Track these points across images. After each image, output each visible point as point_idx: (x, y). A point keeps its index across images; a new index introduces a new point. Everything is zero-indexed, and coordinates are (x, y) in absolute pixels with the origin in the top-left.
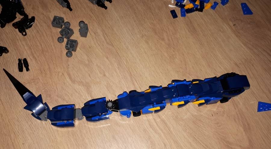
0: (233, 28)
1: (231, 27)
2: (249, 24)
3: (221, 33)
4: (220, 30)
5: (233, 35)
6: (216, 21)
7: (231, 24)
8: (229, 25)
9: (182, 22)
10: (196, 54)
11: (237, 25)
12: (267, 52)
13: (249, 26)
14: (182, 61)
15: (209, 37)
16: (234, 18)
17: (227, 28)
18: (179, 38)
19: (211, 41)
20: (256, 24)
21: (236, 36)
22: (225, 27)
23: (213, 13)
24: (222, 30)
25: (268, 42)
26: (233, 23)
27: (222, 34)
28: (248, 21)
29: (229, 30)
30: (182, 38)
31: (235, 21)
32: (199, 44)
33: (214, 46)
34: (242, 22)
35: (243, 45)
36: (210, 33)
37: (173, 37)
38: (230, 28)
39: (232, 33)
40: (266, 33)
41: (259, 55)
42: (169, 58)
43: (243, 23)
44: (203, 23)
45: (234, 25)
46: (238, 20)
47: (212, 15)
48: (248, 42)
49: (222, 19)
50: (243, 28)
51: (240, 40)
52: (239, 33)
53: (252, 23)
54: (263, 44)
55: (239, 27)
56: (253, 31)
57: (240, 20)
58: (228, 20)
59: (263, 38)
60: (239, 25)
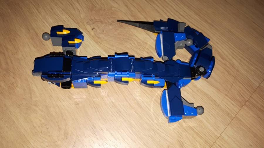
0: (92, 33)
1: (88, 32)
2: (111, 24)
8: (86, 29)
9: (25, 37)
11: (96, 28)
13: (111, 27)
14: (26, 89)
16: (92, 20)
18: (21, 58)
21: (96, 42)
23: (66, 18)
25: (134, 44)
26: (90, 26)
28: (110, 21)
30: (24, 58)
31: (94, 23)
34: (102, 23)
37: (12, 59)
39: (91, 40)
40: (131, 33)
42: (7, 88)
43: (103, 25)
45: (92, 29)
46: (97, 22)
47: (64, 21)
48: (111, 48)
50: (104, 31)
51: (101, 47)
52: (98, 38)
53: (114, 23)
54: (128, 46)
55: (98, 31)
56: (116, 33)
57: (100, 21)
58: (85, 23)
59: (128, 39)
60: (99, 28)
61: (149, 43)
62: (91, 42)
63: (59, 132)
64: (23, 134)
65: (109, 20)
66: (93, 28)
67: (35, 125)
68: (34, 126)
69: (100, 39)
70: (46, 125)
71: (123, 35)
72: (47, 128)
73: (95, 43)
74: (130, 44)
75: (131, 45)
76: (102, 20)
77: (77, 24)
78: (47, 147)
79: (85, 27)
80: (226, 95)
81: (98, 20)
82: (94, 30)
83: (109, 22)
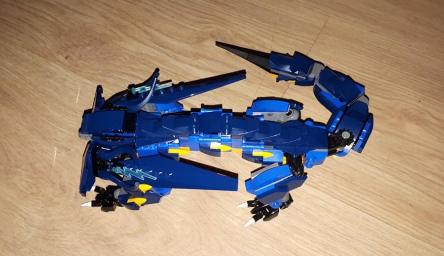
0: (67, 62)
1: (62, 63)
2: (89, 45)
3: (48, 79)
4: (47, 76)
5: (70, 74)
6: (37, 65)
7: (61, 58)
8: (58, 61)
10: (19, 130)
11: (71, 55)
12: (127, 74)
13: (89, 48)
15: (32, 96)
16: (63, 47)
17: (57, 68)
19: (38, 99)
20: (100, 41)
21: (74, 72)
22: (54, 67)
23: (29, 55)
24: (49, 74)
25: (125, 59)
26: (63, 56)
27: (51, 81)
28: (87, 42)
29: (61, 68)
31: (66, 51)
32: (20, 113)
33: (44, 104)
34: (77, 47)
35: (88, 81)
36: (32, 88)
38: (60, 65)
39: (67, 71)
40: (117, 47)
41: (117, 85)
43: (79, 49)
44: (17, 78)
45: (66, 58)
46: (70, 47)
47: (27, 59)
48: (96, 72)
49: (46, 57)
50: (81, 56)
51: (81, 75)
52: (76, 66)
53: (93, 42)
54: (118, 64)
55: (74, 58)
56: (97, 53)
57: (74, 46)
58: (55, 54)
59: (116, 56)
60: (74, 54)
61: (144, 52)
62: (68, 74)
63: (54, 187)
64: (10, 202)
65: (85, 41)
66: (66, 56)
67: (22, 188)
68: (20, 190)
69: (79, 66)
70: (35, 185)
71: (109, 53)
72: (37, 188)
73: (73, 74)
74: (120, 60)
75: (120, 62)
76: (76, 43)
77: (44, 58)
78: (43, 208)
79: (56, 58)
80: (260, 84)
81: (70, 46)
82: (68, 58)
83: (85, 43)
